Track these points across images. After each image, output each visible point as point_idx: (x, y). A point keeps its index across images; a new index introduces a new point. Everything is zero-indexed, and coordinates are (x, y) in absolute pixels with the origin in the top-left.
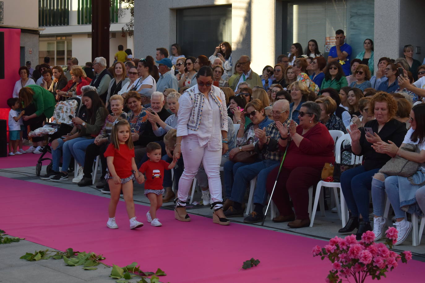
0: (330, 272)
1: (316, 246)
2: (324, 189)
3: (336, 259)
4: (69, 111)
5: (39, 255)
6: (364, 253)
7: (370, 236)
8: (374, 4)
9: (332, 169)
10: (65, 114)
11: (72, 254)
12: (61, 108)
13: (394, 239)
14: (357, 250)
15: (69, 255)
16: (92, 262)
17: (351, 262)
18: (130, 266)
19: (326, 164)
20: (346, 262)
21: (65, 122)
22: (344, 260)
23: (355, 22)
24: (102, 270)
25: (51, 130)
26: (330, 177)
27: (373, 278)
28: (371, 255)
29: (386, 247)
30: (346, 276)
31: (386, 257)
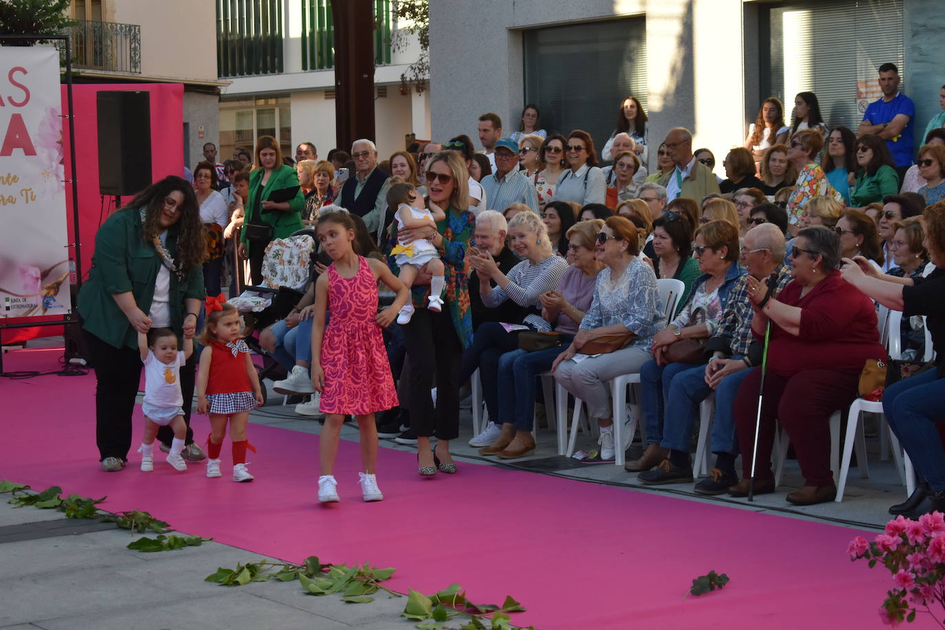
0: (890, 593)
1: (857, 538)
2: (865, 417)
3: (900, 566)
4: (295, 260)
5: (247, 573)
9: (883, 373)
10: (287, 267)
11: (318, 569)
12: (277, 255)
15: (311, 571)
16: (362, 587)
17: (934, 572)
18: (445, 592)
19: (869, 362)
20: (924, 571)
21: (288, 285)
22: (918, 567)
23: (923, 47)
24: (384, 603)
25: (258, 303)
26: (879, 391)
30: (925, 601)
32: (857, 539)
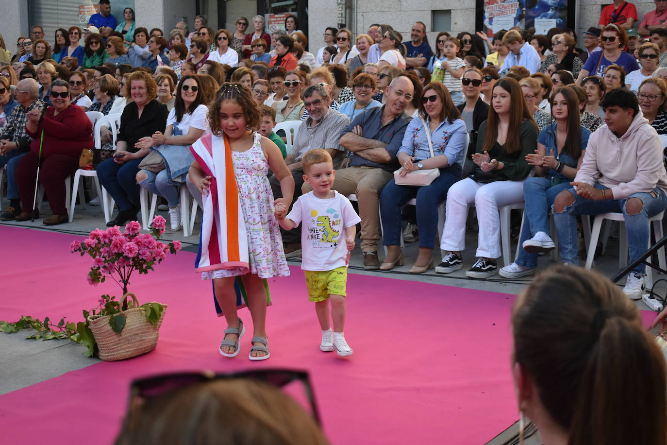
0: (92, 268)
2: (83, 179)
3: (97, 254)
6: (129, 246)
7: (135, 227)
9: (92, 156)
13: (161, 228)
14: (121, 243)
17: (114, 257)
19: (84, 150)
20: (109, 256)
22: (106, 254)
26: (90, 165)
27: (140, 273)
28: (136, 247)
29: (153, 238)
30: (110, 272)
31: (152, 248)
32: (74, 242)
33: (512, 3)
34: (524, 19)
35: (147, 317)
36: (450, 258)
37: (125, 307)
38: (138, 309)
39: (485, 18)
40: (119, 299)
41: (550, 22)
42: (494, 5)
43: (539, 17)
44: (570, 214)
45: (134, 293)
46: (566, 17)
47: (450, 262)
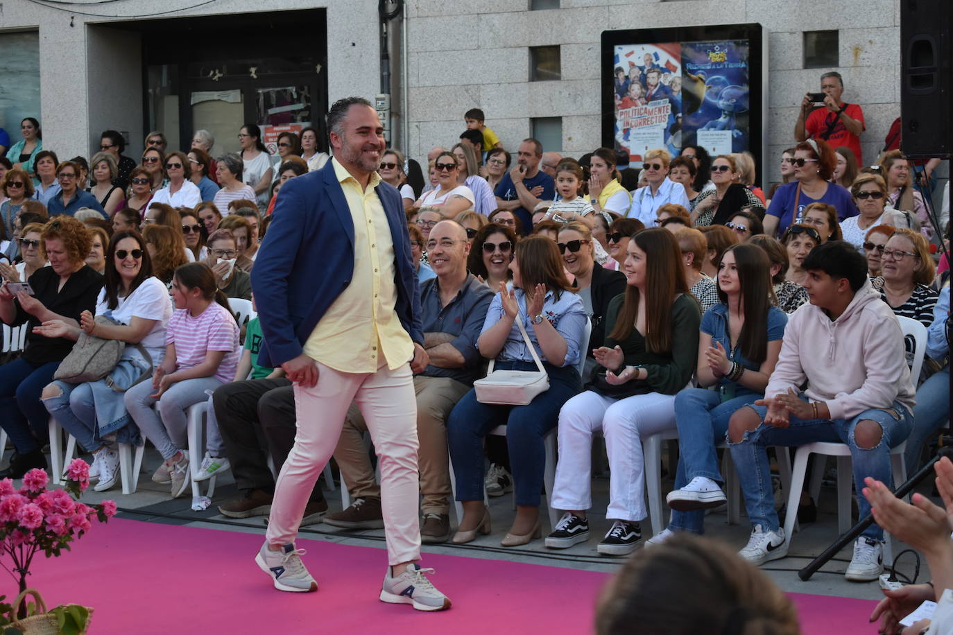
6: (28, 509)
7: (38, 478)
8: (38, 53)
13: (82, 479)
14: (14, 505)
17: (4, 529)
27: (48, 555)
28: (40, 511)
29: (69, 497)
31: (68, 513)
33: (660, 106)
34: (680, 131)
35: (58, 629)
36: (569, 522)
37: (22, 613)
38: (45, 615)
39: (618, 130)
40: (13, 600)
41: (721, 135)
42: (630, 110)
43: (704, 128)
44: (754, 443)
45: (36, 590)
46: (748, 128)
47: (568, 530)
